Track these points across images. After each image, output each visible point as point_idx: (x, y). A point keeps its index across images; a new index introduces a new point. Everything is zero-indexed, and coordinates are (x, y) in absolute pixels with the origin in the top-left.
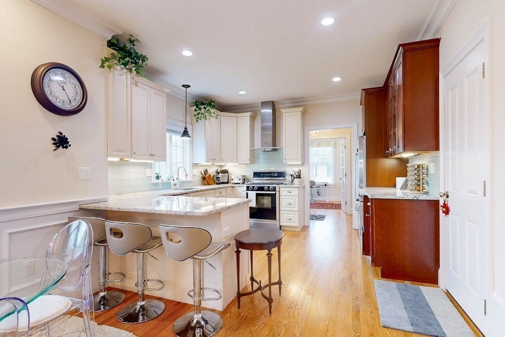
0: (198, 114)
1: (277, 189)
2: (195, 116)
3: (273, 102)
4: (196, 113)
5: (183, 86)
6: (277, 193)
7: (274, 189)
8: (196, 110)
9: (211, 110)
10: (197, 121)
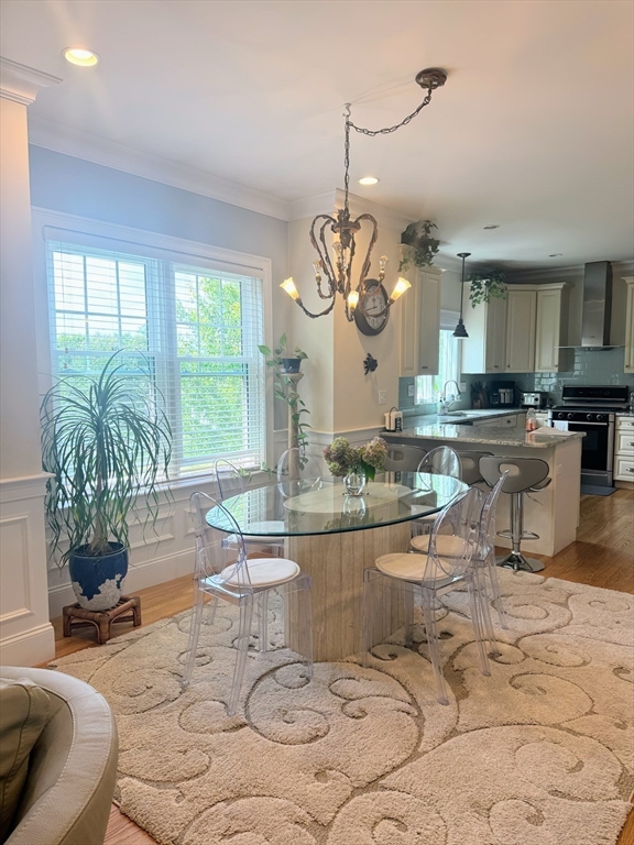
0: (476, 295)
1: (611, 418)
2: (471, 297)
3: (609, 262)
4: (473, 293)
5: (459, 255)
6: (611, 425)
7: (605, 419)
8: (473, 289)
9: (498, 286)
10: (474, 306)
